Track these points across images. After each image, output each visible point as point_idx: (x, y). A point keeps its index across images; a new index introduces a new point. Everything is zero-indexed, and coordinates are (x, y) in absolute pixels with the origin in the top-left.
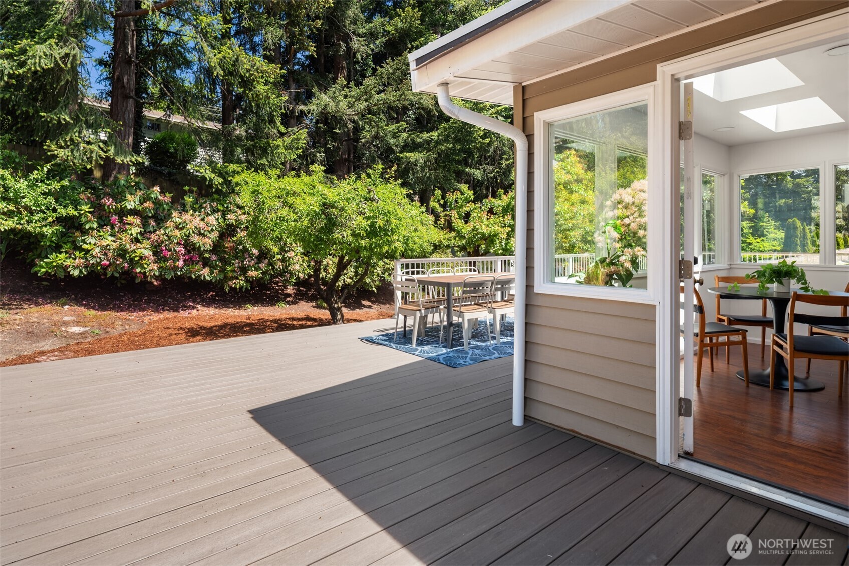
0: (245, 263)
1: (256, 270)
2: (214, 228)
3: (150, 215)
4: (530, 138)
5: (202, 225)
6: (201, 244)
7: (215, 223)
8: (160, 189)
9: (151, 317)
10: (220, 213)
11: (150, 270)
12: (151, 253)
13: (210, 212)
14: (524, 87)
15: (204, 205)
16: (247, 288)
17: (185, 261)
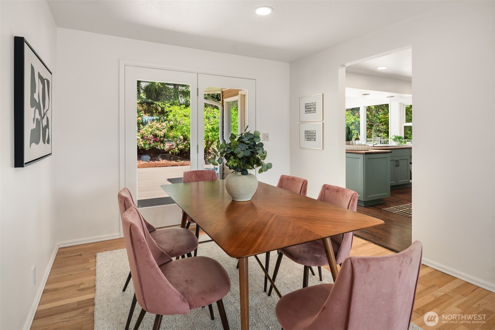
0: (177, 142)
1: (182, 145)
2: (165, 127)
3: (140, 122)
4: (223, 106)
5: (160, 126)
6: (159, 134)
7: (165, 125)
8: (144, 112)
9: (140, 163)
10: (167, 121)
11: (140, 144)
12: (140, 138)
13: (163, 121)
14: (223, 92)
15: (161, 118)
16: (178, 153)
17: (153, 141)
